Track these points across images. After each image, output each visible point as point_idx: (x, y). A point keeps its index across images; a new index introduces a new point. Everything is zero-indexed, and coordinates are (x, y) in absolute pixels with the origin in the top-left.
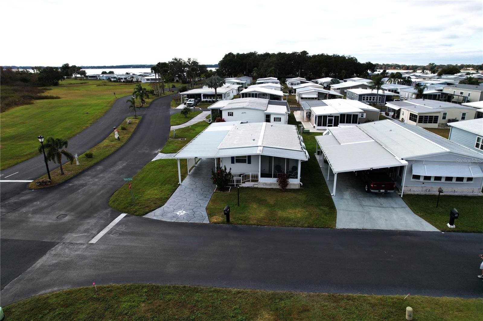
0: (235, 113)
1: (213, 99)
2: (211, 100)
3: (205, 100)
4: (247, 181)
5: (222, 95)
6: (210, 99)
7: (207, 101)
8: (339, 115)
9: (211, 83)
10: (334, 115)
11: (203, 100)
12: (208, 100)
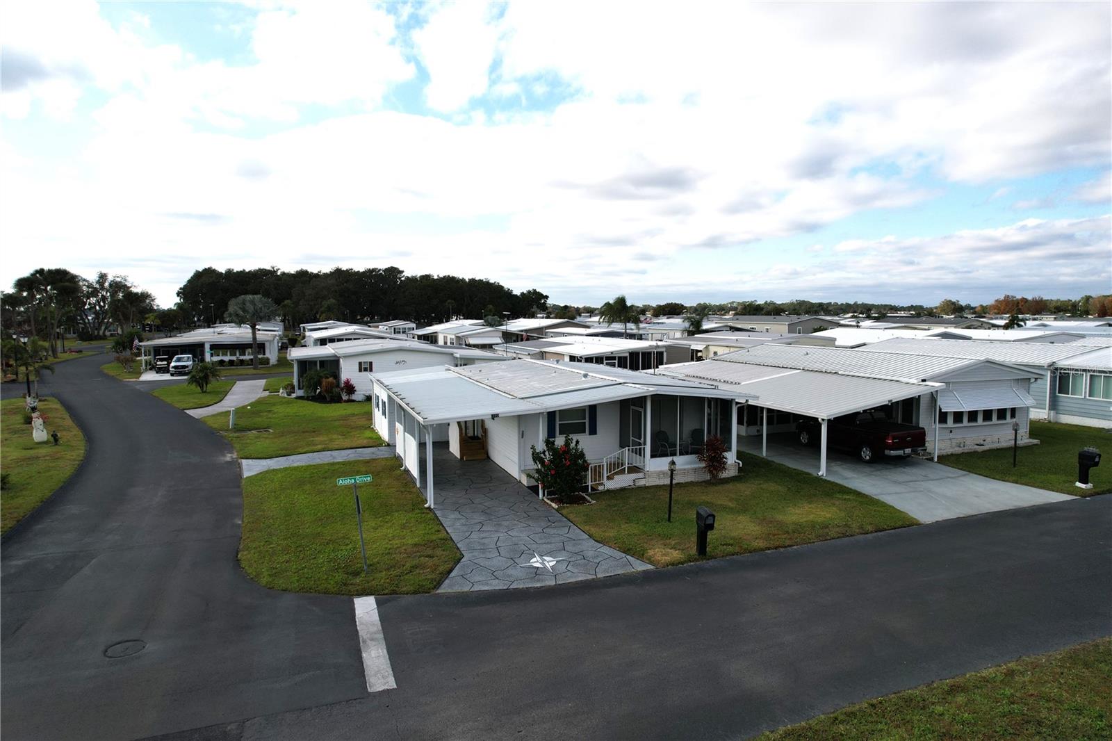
0: (376, 361)
1: (240, 355)
2: (234, 358)
3: (216, 359)
4: (617, 473)
5: (264, 344)
6: (231, 355)
7: (222, 362)
8: (628, 355)
9: (244, 310)
10: (617, 355)
11: (208, 358)
12: (227, 358)
